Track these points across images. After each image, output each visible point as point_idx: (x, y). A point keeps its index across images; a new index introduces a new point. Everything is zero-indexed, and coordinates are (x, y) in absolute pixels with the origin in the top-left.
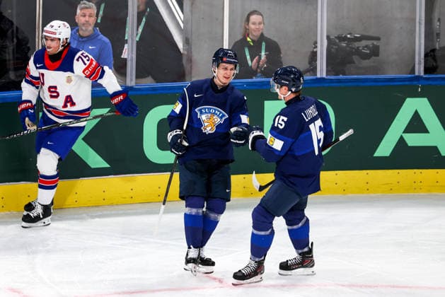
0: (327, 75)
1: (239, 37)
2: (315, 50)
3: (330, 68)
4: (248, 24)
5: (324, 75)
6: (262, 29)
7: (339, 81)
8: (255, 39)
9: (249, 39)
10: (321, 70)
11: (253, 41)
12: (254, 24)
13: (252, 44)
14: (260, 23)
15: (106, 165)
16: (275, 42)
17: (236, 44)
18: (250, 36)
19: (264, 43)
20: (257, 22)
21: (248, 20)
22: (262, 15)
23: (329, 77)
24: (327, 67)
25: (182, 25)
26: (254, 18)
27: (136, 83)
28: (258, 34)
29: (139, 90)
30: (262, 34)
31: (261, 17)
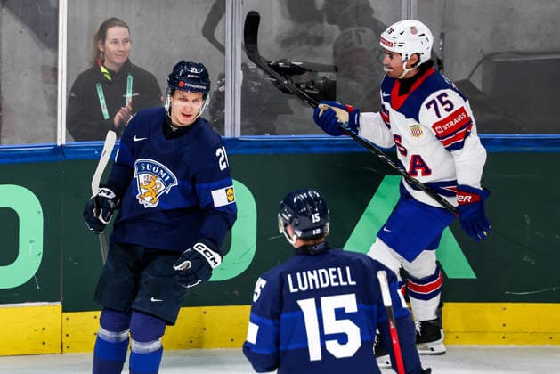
0: (242, 134)
1: (86, 66)
2: (221, 89)
3: (246, 123)
4: (104, 43)
5: (238, 135)
6: (128, 52)
7: (264, 144)
8: (114, 68)
9: (103, 70)
10: (233, 125)
11: (111, 73)
12: (115, 42)
13: (109, 78)
14: (126, 41)
16: (150, 75)
17: (81, 77)
18: (105, 64)
19: (130, 77)
20: (120, 38)
21: (102, 35)
22: (127, 27)
23: (246, 138)
24: (242, 120)
28: (120, 60)
30: (128, 60)
31: (126, 30)
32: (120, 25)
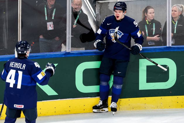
9: (147, 21)
10: (169, 43)
12: (151, 13)
14: (153, 13)
15: (56, 94)
25: (95, 19)
26: (150, 10)
27: (71, 51)
29: (73, 54)
30: (154, 19)
31: (153, 9)
32: (152, 8)
